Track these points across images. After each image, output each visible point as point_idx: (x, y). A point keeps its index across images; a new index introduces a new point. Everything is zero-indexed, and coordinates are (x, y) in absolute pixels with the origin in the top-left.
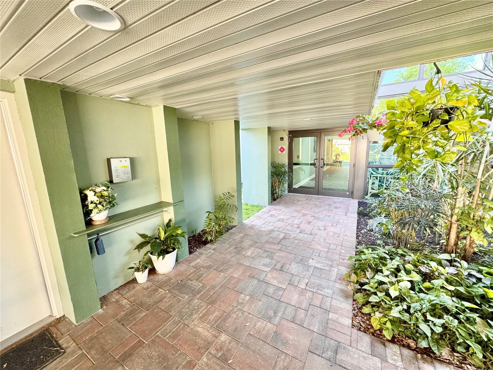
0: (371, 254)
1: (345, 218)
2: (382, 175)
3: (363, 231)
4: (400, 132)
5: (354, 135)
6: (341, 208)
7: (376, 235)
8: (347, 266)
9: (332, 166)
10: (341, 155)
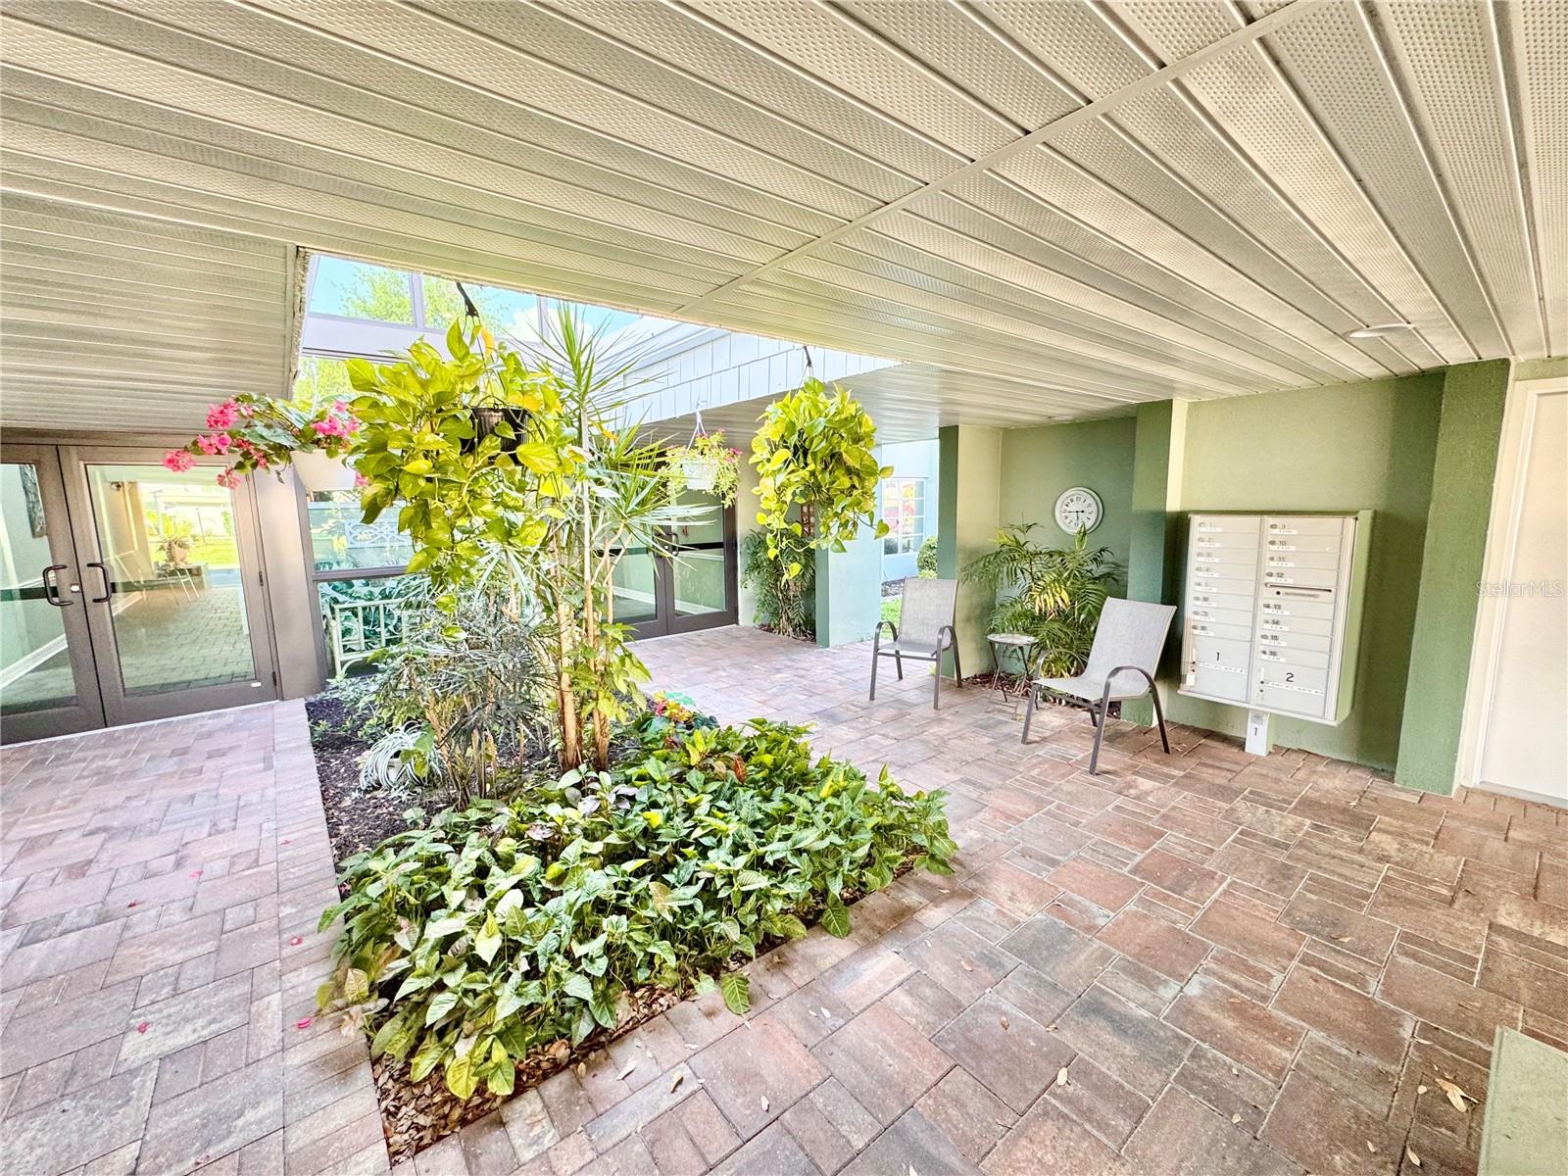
0: (397, 865)
1: (269, 778)
2: (370, 600)
3: (347, 802)
4: (408, 463)
5: (240, 466)
6: (239, 746)
7: (394, 794)
8: (315, 957)
9: (157, 593)
10: (190, 542)
